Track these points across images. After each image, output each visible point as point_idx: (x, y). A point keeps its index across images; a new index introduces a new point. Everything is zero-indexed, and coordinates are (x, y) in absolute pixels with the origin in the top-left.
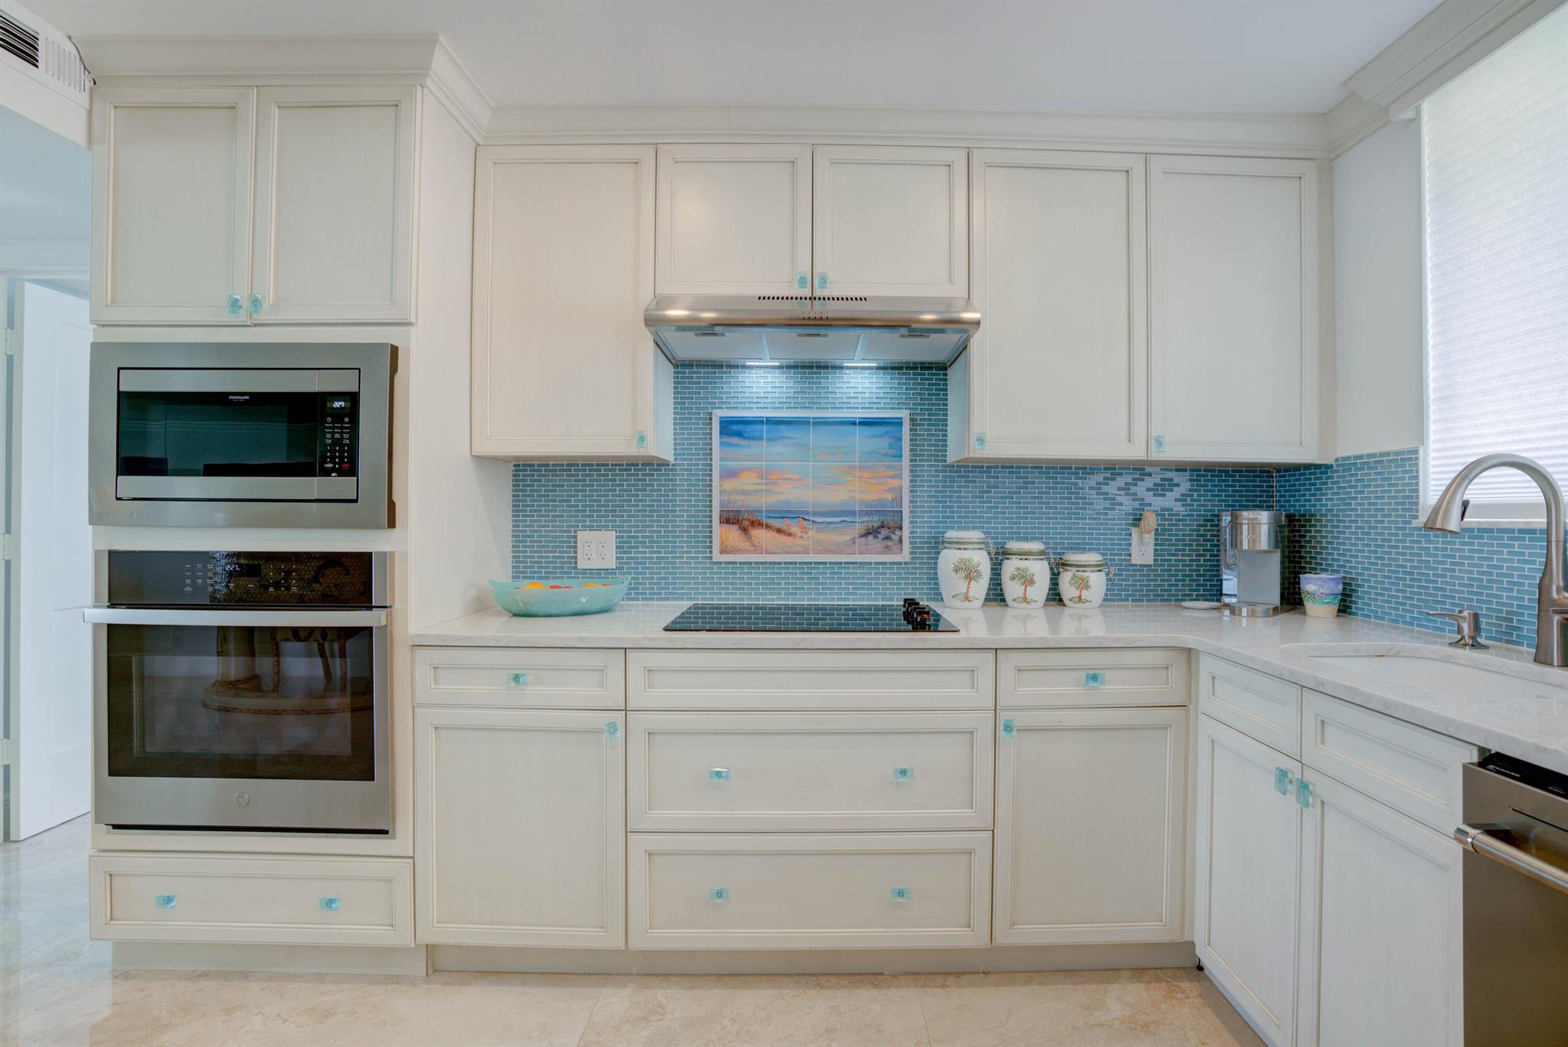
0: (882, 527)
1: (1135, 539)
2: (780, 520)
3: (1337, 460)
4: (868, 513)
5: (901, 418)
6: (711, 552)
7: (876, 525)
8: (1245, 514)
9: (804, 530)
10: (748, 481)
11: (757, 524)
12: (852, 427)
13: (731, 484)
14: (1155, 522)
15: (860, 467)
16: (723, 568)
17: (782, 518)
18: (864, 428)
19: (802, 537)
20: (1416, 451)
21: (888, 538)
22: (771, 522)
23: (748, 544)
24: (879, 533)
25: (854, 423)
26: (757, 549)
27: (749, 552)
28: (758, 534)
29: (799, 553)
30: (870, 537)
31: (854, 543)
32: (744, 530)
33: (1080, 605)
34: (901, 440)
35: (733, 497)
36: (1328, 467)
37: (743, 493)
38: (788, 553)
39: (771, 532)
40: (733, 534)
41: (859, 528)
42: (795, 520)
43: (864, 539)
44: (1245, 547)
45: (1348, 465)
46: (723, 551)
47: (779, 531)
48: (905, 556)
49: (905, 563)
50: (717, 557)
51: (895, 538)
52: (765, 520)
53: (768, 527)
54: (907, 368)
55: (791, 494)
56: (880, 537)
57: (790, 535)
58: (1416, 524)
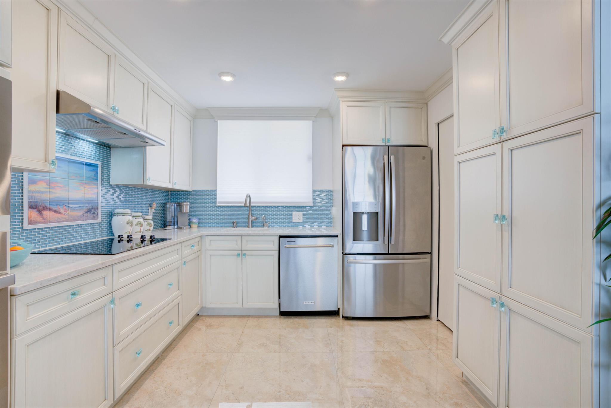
0: (92, 209)
1: (150, 211)
2: (55, 206)
3: (193, 190)
4: (88, 203)
5: (98, 165)
6: (22, 224)
7: (90, 208)
9: (66, 211)
10: (41, 187)
11: (45, 208)
12: (82, 166)
13: (33, 188)
14: (156, 206)
15: (85, 183)
16: (29, 232)
17: (57, 205)
18: (87, 167)
19: (65, 214)
20: (216, 190)
21: (94, 213)
22: (52, 207)
23: (42, 219)
24: (91, 211)
25: (83, 164)
26: (46, 221)
27: (42, 223)
28: (46, 213)
29: (63, 221)
30: (89, 213)
31: (83, 216)
32: (40, 212)
34: (98, 173)
35: (34, 194)
36: (190, 192)
37: (39, 192)
38: (59, 222)
39: (52, 212)
40: (34, 214)
41: (84, 210)
42: (62, 206)
43: (86, 214)
45: (196, 192)
46: (30, 223)
47: (55, 211)
48: (99, 220)
49: (99, 223)
50: (26, 226)
51: (96, 213)
52: (49, 207)
53: (50, 210)
54: (105, 146)
55: (60, 194)
56: (92, 213)
57: (60, 213)
58: (216, 205)
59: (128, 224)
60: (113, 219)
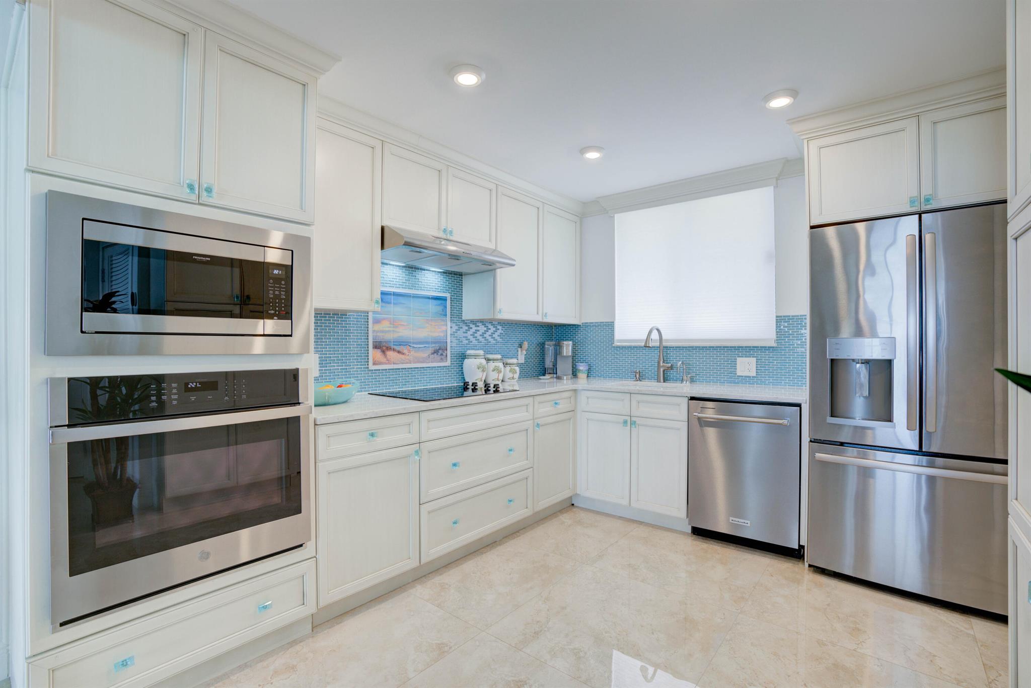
0: (440, 349)
1: (519, 352)
2: (400, 346)
3: (583, 323)
4: (435, 343)
5: (446, 297)
6: (368, 365)
7: (438, 348)
8: (565, 342)
9: (409, 351)
10: (385, 326)
11: (389, 348)
12: (428, 300)
13: (378, 327)
14: (527, 346)
15: (431, 320)
16: (374, 373)
17: (400, 345)
18: (433, 301)
19: (408, 355)
20: (613, 322)
21: (442, 355)
22: (396, 347)
23: (385, 359)
24: (439, 352)
25: (429, 298)
26: (389, 362)
27: (386, 363)
28: (390, 354)
29: (407, 363)
30: (435, 354)
31: (429, 357)
32: (383, 352)
33: (513, 380)
34: (446, 307)
35: (378, 334)
36: (578, 326)
37: (383, 332)
38: (403, 363)
39: (395, 353)
40: (378, 353)
41: (430, 350)
42: (406, 346)
43: (433, 355)
44: (565, 354)
45: (586, 325)
46: (374, 364)
47: (399, 352)
48: (448, 363)
49: (448, 366)
50: (371, 367)
51: (444, 354)
52: (392, 347)
53: (394, 350)
54: (454, 274)
55: (404, 333)
56: (439, 354)
57: (403, 354)
58: (613, 345)
59: (479, 368)
60: (464, 363)
